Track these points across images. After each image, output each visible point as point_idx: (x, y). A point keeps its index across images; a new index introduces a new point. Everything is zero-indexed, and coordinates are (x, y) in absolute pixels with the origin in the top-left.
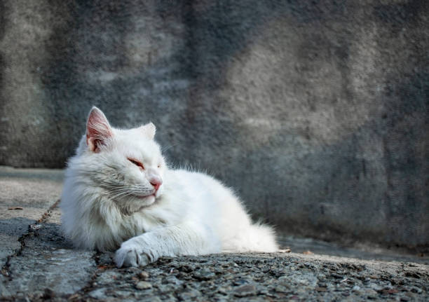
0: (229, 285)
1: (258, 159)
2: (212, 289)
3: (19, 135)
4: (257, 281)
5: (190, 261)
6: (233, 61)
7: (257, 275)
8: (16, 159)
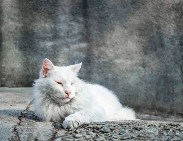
0: (117, 134)
1: (121, 78)
2: (110, 136)
3: (10, 73)
4: (130, 132)
5: (97, 124)
6: (107, 33)
7: (130, 130)
8: (10, 84)
